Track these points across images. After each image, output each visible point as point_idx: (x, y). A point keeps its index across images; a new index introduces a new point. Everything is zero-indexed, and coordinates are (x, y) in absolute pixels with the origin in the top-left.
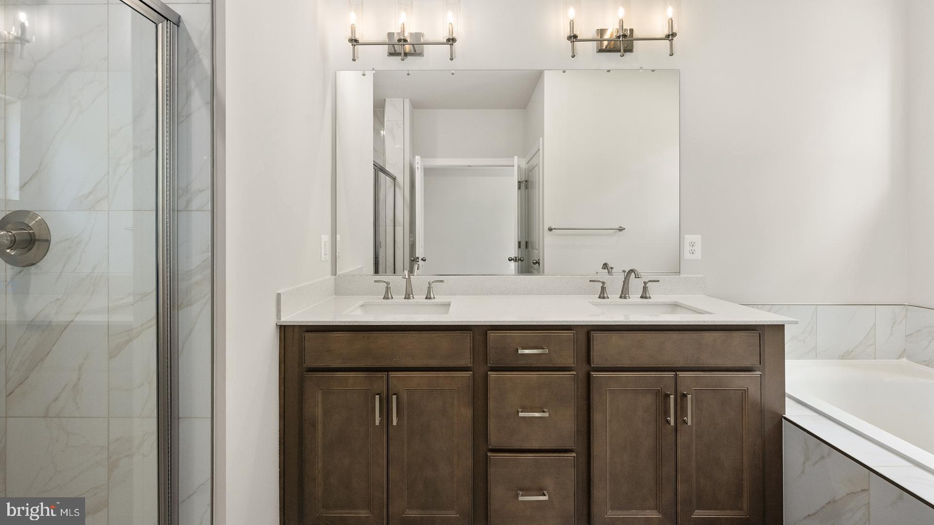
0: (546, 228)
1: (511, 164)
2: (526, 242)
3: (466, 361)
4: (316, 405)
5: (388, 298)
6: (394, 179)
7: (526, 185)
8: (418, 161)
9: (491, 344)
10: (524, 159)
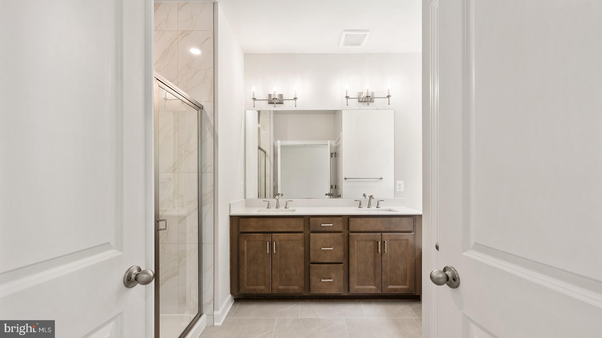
0: (343, 178)
1: (326, 144)
2: (335, 186)
3: (301, 229)
4: (245, 246)
5: (269, 208)
6: (265, 152)
7: (335, 155)
8: (279, 143)
9: (311, 222)
10: (334, 141)
